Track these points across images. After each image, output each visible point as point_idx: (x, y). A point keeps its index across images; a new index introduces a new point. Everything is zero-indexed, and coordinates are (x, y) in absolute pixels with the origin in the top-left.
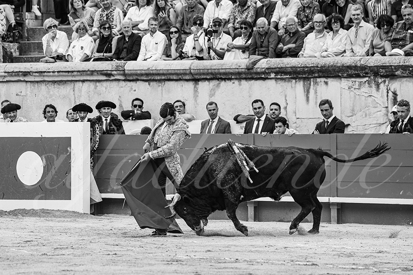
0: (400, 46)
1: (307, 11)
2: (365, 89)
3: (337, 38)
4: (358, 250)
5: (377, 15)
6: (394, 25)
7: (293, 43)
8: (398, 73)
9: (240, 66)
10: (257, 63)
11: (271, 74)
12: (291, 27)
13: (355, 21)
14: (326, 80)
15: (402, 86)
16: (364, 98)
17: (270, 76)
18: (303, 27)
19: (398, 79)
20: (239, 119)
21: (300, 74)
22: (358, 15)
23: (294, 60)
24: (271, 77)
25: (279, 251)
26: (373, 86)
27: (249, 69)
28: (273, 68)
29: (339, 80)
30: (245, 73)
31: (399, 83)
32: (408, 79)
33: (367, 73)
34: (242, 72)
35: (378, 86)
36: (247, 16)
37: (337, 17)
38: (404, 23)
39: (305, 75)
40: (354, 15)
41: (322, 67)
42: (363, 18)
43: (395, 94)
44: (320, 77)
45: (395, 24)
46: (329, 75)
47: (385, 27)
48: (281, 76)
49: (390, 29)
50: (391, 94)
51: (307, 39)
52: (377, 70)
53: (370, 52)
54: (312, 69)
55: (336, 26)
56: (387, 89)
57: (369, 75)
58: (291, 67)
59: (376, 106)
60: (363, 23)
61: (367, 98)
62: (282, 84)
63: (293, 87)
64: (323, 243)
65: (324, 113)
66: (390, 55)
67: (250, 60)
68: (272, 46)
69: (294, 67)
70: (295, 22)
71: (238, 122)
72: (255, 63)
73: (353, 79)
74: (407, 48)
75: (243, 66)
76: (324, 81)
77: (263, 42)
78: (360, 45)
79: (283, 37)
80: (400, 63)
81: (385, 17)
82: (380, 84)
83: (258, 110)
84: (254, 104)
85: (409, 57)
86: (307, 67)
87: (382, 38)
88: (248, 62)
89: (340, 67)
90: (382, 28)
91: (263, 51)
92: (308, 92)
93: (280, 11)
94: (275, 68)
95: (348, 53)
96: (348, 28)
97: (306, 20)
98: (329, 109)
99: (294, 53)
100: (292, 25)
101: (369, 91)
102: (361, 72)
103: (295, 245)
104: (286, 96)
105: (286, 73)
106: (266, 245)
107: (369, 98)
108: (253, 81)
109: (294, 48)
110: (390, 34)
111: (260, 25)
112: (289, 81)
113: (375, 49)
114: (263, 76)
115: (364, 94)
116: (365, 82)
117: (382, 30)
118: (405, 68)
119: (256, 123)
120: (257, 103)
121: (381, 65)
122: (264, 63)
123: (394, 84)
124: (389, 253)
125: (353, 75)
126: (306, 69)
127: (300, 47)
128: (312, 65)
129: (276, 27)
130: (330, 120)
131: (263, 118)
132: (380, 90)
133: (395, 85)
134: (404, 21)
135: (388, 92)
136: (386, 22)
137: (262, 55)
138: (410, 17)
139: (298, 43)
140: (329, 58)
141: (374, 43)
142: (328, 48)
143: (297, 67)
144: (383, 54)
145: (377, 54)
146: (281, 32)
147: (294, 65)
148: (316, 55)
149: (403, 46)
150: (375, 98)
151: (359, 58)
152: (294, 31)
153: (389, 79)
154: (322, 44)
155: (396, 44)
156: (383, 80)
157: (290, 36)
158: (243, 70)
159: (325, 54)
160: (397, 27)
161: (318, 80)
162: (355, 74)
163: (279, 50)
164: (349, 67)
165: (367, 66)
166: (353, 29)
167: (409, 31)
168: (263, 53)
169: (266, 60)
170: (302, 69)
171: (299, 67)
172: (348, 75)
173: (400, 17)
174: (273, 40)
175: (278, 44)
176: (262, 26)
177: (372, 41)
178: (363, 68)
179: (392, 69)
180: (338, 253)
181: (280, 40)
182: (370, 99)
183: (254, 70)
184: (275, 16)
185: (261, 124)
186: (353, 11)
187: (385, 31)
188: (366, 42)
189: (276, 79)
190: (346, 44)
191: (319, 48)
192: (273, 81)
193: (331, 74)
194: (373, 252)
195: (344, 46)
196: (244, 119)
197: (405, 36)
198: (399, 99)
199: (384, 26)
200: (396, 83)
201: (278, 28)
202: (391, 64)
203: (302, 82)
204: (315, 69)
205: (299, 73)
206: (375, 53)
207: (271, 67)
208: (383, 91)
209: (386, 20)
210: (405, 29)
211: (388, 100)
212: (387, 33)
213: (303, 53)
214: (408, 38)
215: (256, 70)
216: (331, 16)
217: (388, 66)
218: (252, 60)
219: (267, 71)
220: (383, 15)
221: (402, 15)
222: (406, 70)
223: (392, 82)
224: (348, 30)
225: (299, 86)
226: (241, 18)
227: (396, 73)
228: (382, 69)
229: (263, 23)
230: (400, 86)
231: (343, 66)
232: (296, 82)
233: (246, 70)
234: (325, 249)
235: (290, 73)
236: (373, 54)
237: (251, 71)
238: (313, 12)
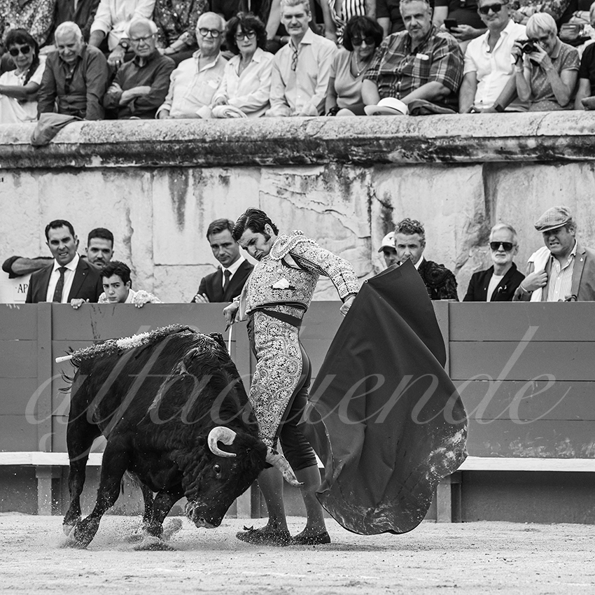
0: (398, 91)
1: (178, 7)
2: (317, 194)
3: (250, 72)
4: (300, 579)
5: (343, 19)
6: (384, 41)
7: (145, 84)
8: (394, 155)
9: (16, 140)
10: (58, 130)
11: (93, 159)
12: (141, 43)
13: (291, 32)
14: (224, 174)
15: (403, 187)
16: (313, 216)
17: (91, 162)
18: (167, 44)
19: (394, 171)
20: (16, 266)
21: (161, 159)
22: (298, 16)
23: (147, 125)
24: (94, 165)
25: (112, 585)
26: (336, 186)
27: (38, 147)
28: (96, 144)
29: (255, 173)
30: (29, 156)
31: (397, 180)
32: (417, 170)
33: (320, 157)
34: (22, 152)
35: (347, 186)
36: (33, 16)
37: (249, 20)
38: (408, 37)
39: (174, 160)
40: (289, 17)
41: (214, 141)
42: (311, 24)
43: (387, 206)
44: (209, 165)
45: (386, 39)
46: (232, 161)
47: (364, 45)
48: (117, 162)
49: (375, 51)
50: (377, 207)
51: (178, 73)
52: (346, 149)
53: (329, 106)
54: (191, 145)
55: (246, 43)
56: (369, 194)
57: (325, 161)
58: (141, 142)
59: (342, 234)
60: (310, 36)
61: (321, 216)
62: (118, 181)
63: (146, 189)
64: (219, 564)
65: (221, 252)
66: (375, 114)
67: (41, 125)
68: (94, 91)
69: (148, 142)
70: (150, 31)
71: (13, 275)
72: (53, 131)
73: (289, 171)
74: (414, 96)
75: (25, 139)
76: (220, 176)
77: (70, 81)
78: (303, 89)
79: (122, 68)
80: (397, 131)
81: (363, 23)
82: (352, 182)
83: (62, 246)
84: (52, 230)
85: (419, 118)
86: (179, 142)
87: (354, 72)
88: (38, 128)
89: (256, 141)
90: (356, 48)
91: (72, 103)
92: (180, 201)
93: (112, 7)
94: (101, 144)
95: (276, 108)
96: (274, 47)
97: (176, 27)
98: (233, 241)
99: (147, 108)
100: (144, 39)
101: (325, 198)
102: (308, 153)
103: (151, 572)
104: (128, 212)
105: (127, 156)
106: (82, 572)
107: (327, 216)
108: (48, 176)
109: (148, 96)
110: (374, 63)
111: (64, 40)
112: (136, 175)
113: (338, 99)
114: (73, 163)
115: (315, 206)
116: (317, 177)
117: (356, 53)
118: (409, 143)
119: (55, 277)
120: (58, 230)
121: (356, 136)
122: (74, 133)
123: (384, 184)
124: (373, 586)
125: (287, 160)
126: (177, 147)
127: (162, 94)
128: (192, 137)
129: (104, 45)
130: (233, 269)
131: (73, 266)
132: (353, 197)
133: (388, 185)
134: (406, 32)
135: (370, 202)
136: (366, 34)
137: (69, 111)
138: (421, 22)
139: (157, 84)
140: (232, 120)
141: (337, 84)
142: (230, 96)
143: (154, 142)
144: (359, 110)
145: (344, 110)
146: (116, 56)
147: (147, 137)
148: (199, 112)
149: (404, 92)
150: (340, 217)
151: (301, 120)
152: (147, 53)
153: (372, 170)
154: (213, 85)
155: (388, 86)
156: (358, 172)
157: (137, 65)
158: (25, 149)
159: (221, 109)
160: (390, 45)
161: (206, 172)
162: (293, 159)
163: (113, 101)
164: (279, 142)
165: (321, 139)
166: (287, 50)
167: (419, 56)
168: (71, 106)
169: (81, 124)
170: (166, 145)
171: (160, 142)
172: (276, 160)
173: (397, 22)
174: (95, 76)
175: (109, 84)
176: (69, 42)
177: (333, 79)
178: (312, 144)
179: (379, 146)
180: (255, 587)
181: (113, 75)
182: (329, 218)
183: (52, 149)
184: (100, 19)
185: (69, 278)
186: (286, 7)
187: (364, 54)
188: (319, 80)
189: (105, 170)
190: (270, 86)
191: (208, 96)
192: (98, 176)
193: (235, 158)
194: (337, 583)
195: (266, 91)
196: (27, 267)
197: (410, 68)
198: (397, 218)
199: (359, 44)
200: (390, 180)
201: (108, 47)
202: (378, 135)
203: (166, 179)
204: (198, 147)
205: (159, 156)
206: (339, 109)
207: (93, 141)
208: (358, 199)
209: (364, 29)
210: (409, 51)
211: (370, 221)
212: (367, 60)
213: (168, 107)
214: (416, 73)
215: (55, 148)
216: (234, 19)
217: (370, 139)
218: (47, 125)
219: (82, 152)
220: (357, 17)
221: (401, 18)
222: (412, 149)
223: (380, 176)
224: (274, 52)
225: (160, 188)
226: (18, 22)
227: (390, 156)
228: (357, 146)
229: (71, 35)
230: (400, 186)
231: (264, 139)
232: (153, 177)
233: (33, 149)
234: (222, 579)
235: (137, 156)
236: (334, 111)
237: (43, 150)
238: (191, 7)
